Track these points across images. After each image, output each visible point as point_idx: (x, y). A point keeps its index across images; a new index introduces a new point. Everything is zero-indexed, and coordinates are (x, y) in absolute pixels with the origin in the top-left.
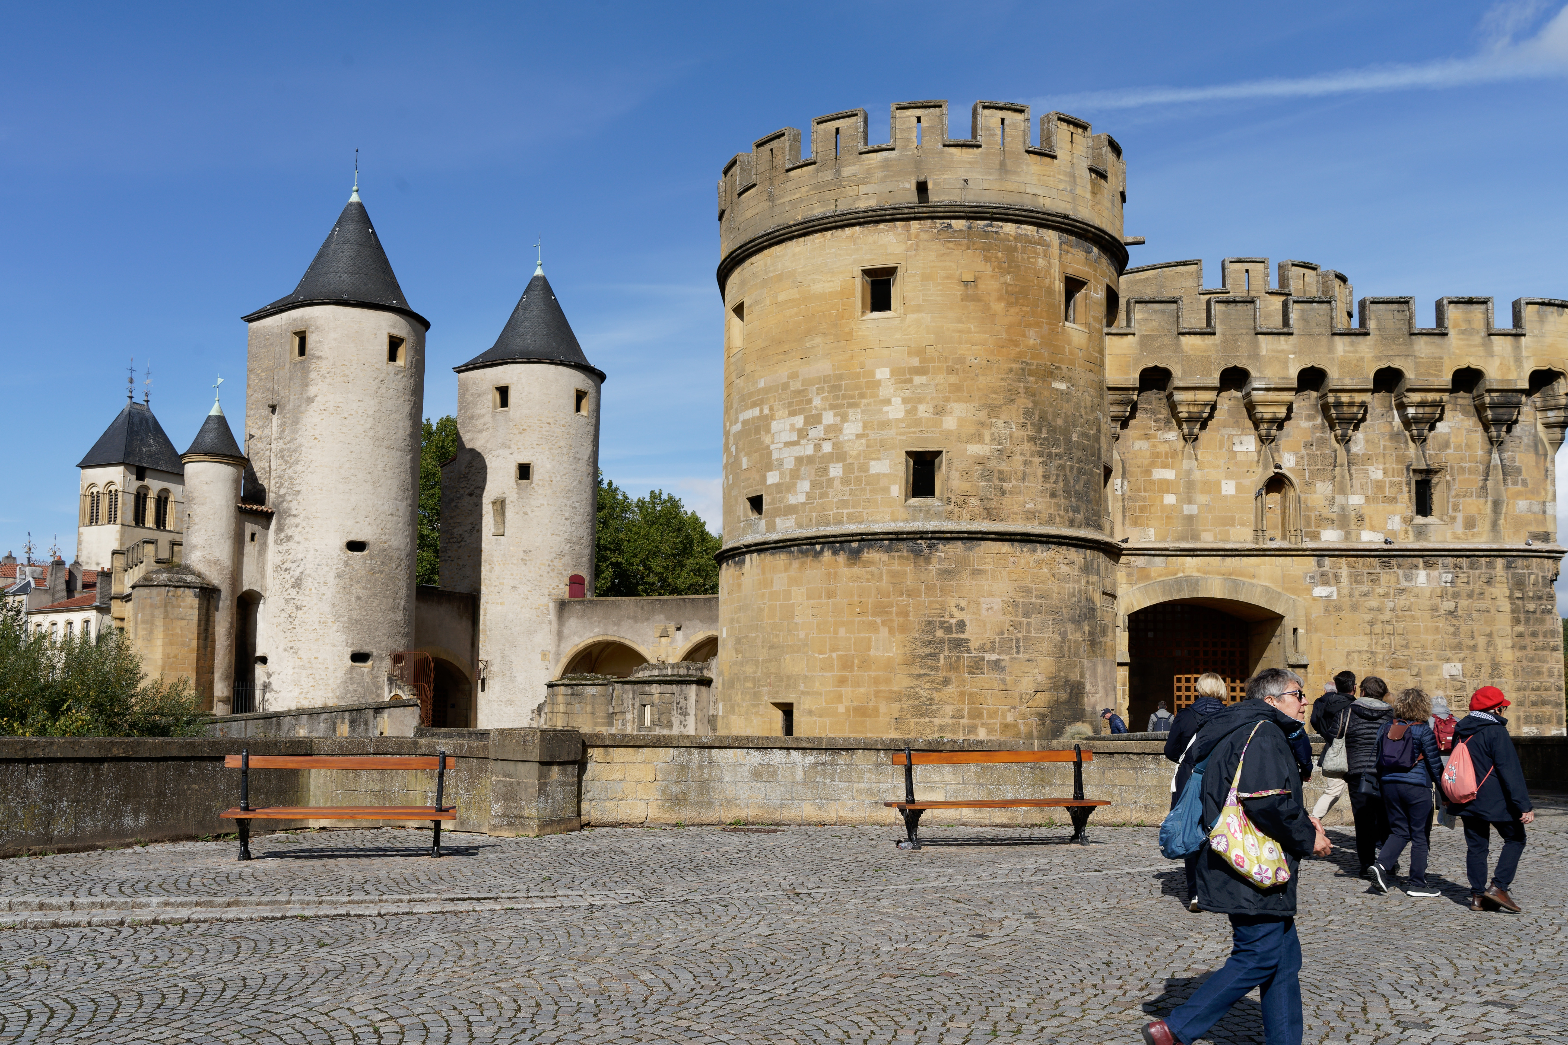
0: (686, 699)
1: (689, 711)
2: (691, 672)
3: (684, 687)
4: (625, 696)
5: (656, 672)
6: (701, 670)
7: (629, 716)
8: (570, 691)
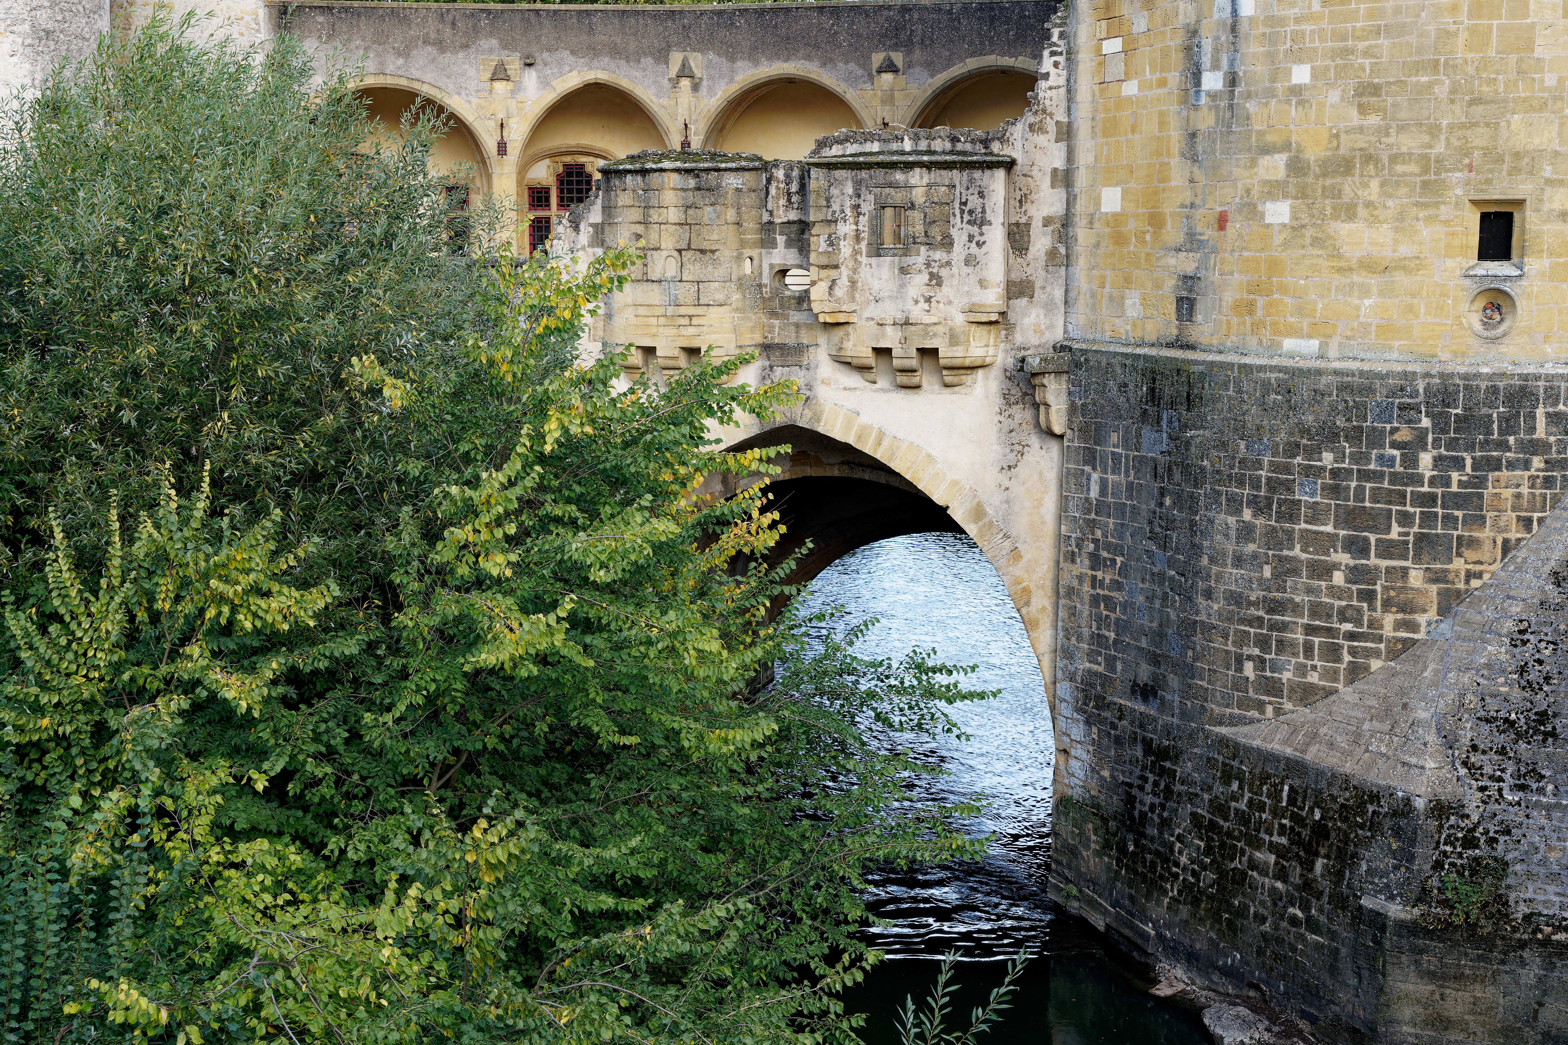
0: (981, 195)
1: (989, 216)
2: (959, 147)
3: (977, 174)
4: (834, 191)
5: (875, 147)
6: (986, 143)
7: (845, 229)
8: (692, 183)
